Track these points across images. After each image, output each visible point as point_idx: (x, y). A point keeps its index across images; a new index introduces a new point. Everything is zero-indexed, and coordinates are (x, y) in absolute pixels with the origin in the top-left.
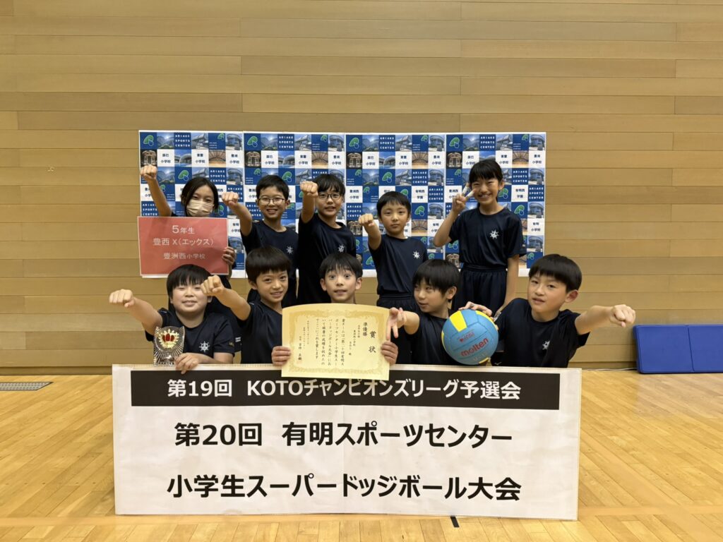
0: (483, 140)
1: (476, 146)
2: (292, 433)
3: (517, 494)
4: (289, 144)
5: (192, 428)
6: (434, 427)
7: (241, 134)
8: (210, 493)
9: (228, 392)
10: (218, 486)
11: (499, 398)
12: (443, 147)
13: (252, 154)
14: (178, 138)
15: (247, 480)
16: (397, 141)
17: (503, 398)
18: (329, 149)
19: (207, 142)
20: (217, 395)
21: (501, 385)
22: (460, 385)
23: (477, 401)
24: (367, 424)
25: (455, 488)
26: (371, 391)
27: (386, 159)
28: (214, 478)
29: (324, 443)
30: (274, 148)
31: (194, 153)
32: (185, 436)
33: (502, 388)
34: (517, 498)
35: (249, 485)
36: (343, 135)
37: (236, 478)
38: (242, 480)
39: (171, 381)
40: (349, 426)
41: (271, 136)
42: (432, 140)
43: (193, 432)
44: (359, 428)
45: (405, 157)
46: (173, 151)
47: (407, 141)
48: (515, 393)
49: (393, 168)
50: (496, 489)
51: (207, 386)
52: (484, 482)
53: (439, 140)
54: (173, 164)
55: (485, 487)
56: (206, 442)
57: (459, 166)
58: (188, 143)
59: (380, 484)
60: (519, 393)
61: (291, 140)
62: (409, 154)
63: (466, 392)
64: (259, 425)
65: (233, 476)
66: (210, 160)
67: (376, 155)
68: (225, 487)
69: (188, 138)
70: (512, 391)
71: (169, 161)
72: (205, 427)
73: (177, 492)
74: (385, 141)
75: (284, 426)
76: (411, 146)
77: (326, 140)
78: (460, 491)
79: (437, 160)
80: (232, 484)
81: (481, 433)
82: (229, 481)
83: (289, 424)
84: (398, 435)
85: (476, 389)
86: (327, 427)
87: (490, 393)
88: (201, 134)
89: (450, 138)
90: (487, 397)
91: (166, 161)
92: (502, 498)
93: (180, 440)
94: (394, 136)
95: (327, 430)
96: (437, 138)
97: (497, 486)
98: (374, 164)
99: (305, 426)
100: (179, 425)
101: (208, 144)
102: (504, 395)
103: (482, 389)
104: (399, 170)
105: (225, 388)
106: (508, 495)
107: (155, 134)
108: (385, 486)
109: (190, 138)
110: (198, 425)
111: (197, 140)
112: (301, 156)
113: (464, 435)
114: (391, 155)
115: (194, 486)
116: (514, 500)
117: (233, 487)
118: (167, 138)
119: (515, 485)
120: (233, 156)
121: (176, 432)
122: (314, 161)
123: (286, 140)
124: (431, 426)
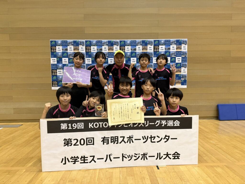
0: (166, 42)
1: (164, 44)
2: (105, 140)
3: (179, 157)
4: (100, 44)
5: (69, 140)
6: (152, 136)
7: (84, 40)
8: (76, 162)
9: (82, 127)
10: (79, 160)
11: (173, 126)
12: (152, 44)
13: (88, 48)
14: (63, 42)
15: (89, 157)
16: (137, 42)
17: (174, 126)
18: (114, 45)
19: (73, 43)
20: (78, 128)
21: (174, 121)
22: (161, 122)
23: (166, 127)
24: (130, 136)
25: (159, 156)
26: (131, 125)
27: (133, 49)
28: (77, 157)
29: (115, 143)
30: (95, 45)
31: (68, 47)
32: (67, 143)
33: (174, 123)
34: (179, 158)
35: (90, 159)
36: (118, 40)
37: (85, 157)
38: (87, 157)
39: (62, 124)
40: (124, 137)
41: (94, 41)
42: (149, 42)
43: (70, 142)
44: (127, 138)
45: (140, 48)
46: (61, 47)
47: (140, 42)
48: (178, 124)
49: (135, 52)
50: (172, 156)
51: (75, 125)
52: (168, 154)
53: (151, 42)
54: (61, 51)
55: (169, 155)
56: (75, 145)
57: (158, 51)
58: (66, 44)
59: (134, 156)
60: (179, 124)
61: (101, 42)
62: (141, 47)
63: (162, 124)
64: (93, 138)
65: (84, 156)
66: (74, 50)
67: (130, 47)
68: (81, 160)
69: (66, 42)
70: (177, 123)
71: (60, 50)
72: (74, 140)
73: (64, 163)
74: (133, 42)
75: (102, 138)
76: (142, 44)
77: (113, 42)
78: (161, 157)
79: (151, 49)
80: (84, 159)
81: (167, 138)
82: (83, 158)
83: (103, 137)
84: (140, 139)
85: (166, 123)
86: (116, 138)
87: (170, 124)
88: (71, 41)
89: (155, 41)
90: (169, 126)
91: (59, 50)
92: (174, 159)
93: (65, 144)
94: (136, 41)
95: (116, 139)
96: (150, 41)
97: (173, 155)
98: (129, 50)
99: (109, 138)
100: (65, 139)
101: (73, 44)
102: (175, 125)
103: (167, 123)
104: (138, 52)
105: (81, 126)
106: (176, 157)
107: (55, 41)
108: (136, 157)
109: (67, 42)
110: (72, 139)
111: (69, 43)
112: (105, 48)
113: (162, 138)
114: (135, 47)
115: (70, 160)
116: (178, 159)
117: (84, 160)
118: (59, 42)
119: (178, 154)
120: (81, 48)
121: (64, 142)
122: (109, 50)
123: (99, 42)
124: (151, 136)
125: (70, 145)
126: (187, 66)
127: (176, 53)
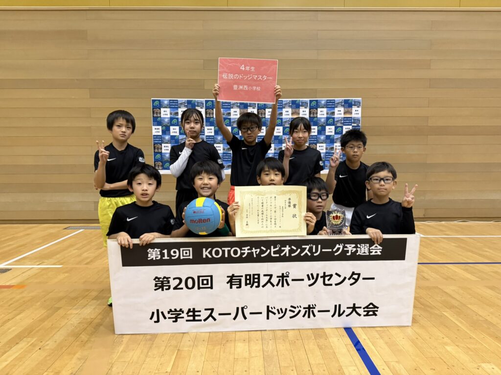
2: (233, 281)
3: (376, 312)
5: (165, 279)
6: (326, 274)
8: (179, 319)
9: (189, 256)
10: (184, 315)
11: (368, 254)
15: (203, 312)
17: (371, 254)
20: (182, 258)
22: (344, 247)
23: (355, 257)
24: (283, 274)
25: (338, 311)
26: (286, 254)
28: (181, 310)
29: (254, 286)
32: (160, 285)
33: (371, 248)
34: (376, 315)
35: (205, 314)
37: (196, 310)
38: (200, 312)
39: (150, 250)
40: (271, 276)
43: (167, 282)
44: (278, 277)
48: (378, 251)
50: (363, 310)
51: (175, 252)
52: (356, 306)
55: (357, 309)
56: (175, 288)
59: (290, 310)
60: (381, 250)
63: (348, 251)
64: (211, 277)
68: (188, 316)
72: (174, 279)
73: (156, 320)
75: (228, 277)
78: (341, 313)
80: (193, 314)
81: (356, 277)
82: (191, 312)
83: (231, 275)
84: (303, 280)
85: (354, 249)
86: (256, 277)
87: (363, 252)
90: (361, 254)
92: (367, 315)
93: (157, 287)
97: (364, 308)
99: (242, 276)
100: (156, 278)
102: (372, 252)
103: (358, 249)
105: (188, 253)
106: (370, 313)
108: (294, 312)
110: (170, 278)
113: (345, 278)
115: (168, 315)
116: (374, 316)
119: (375, 307)
121: (154, 282)
124: (324, 273)
125: (166, 289)
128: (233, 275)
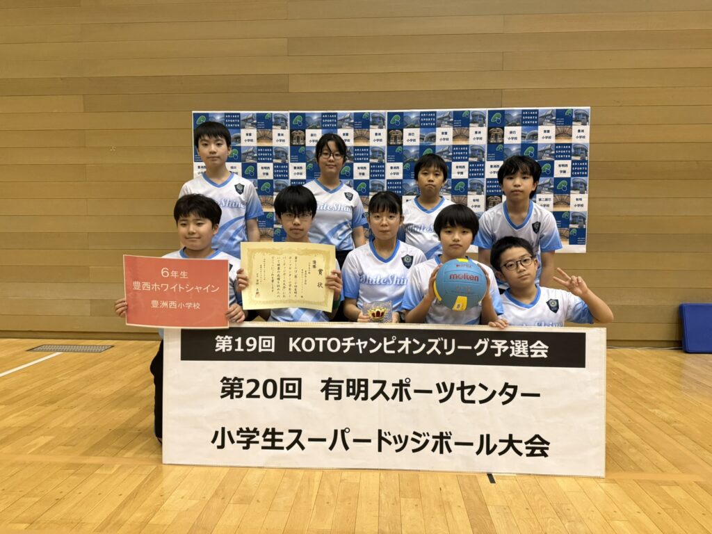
126: (588, 187)
127: (556, 149)
128: (330, 379)
